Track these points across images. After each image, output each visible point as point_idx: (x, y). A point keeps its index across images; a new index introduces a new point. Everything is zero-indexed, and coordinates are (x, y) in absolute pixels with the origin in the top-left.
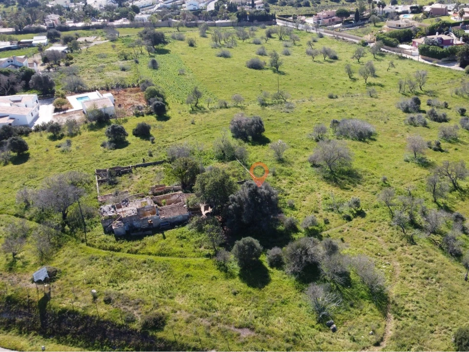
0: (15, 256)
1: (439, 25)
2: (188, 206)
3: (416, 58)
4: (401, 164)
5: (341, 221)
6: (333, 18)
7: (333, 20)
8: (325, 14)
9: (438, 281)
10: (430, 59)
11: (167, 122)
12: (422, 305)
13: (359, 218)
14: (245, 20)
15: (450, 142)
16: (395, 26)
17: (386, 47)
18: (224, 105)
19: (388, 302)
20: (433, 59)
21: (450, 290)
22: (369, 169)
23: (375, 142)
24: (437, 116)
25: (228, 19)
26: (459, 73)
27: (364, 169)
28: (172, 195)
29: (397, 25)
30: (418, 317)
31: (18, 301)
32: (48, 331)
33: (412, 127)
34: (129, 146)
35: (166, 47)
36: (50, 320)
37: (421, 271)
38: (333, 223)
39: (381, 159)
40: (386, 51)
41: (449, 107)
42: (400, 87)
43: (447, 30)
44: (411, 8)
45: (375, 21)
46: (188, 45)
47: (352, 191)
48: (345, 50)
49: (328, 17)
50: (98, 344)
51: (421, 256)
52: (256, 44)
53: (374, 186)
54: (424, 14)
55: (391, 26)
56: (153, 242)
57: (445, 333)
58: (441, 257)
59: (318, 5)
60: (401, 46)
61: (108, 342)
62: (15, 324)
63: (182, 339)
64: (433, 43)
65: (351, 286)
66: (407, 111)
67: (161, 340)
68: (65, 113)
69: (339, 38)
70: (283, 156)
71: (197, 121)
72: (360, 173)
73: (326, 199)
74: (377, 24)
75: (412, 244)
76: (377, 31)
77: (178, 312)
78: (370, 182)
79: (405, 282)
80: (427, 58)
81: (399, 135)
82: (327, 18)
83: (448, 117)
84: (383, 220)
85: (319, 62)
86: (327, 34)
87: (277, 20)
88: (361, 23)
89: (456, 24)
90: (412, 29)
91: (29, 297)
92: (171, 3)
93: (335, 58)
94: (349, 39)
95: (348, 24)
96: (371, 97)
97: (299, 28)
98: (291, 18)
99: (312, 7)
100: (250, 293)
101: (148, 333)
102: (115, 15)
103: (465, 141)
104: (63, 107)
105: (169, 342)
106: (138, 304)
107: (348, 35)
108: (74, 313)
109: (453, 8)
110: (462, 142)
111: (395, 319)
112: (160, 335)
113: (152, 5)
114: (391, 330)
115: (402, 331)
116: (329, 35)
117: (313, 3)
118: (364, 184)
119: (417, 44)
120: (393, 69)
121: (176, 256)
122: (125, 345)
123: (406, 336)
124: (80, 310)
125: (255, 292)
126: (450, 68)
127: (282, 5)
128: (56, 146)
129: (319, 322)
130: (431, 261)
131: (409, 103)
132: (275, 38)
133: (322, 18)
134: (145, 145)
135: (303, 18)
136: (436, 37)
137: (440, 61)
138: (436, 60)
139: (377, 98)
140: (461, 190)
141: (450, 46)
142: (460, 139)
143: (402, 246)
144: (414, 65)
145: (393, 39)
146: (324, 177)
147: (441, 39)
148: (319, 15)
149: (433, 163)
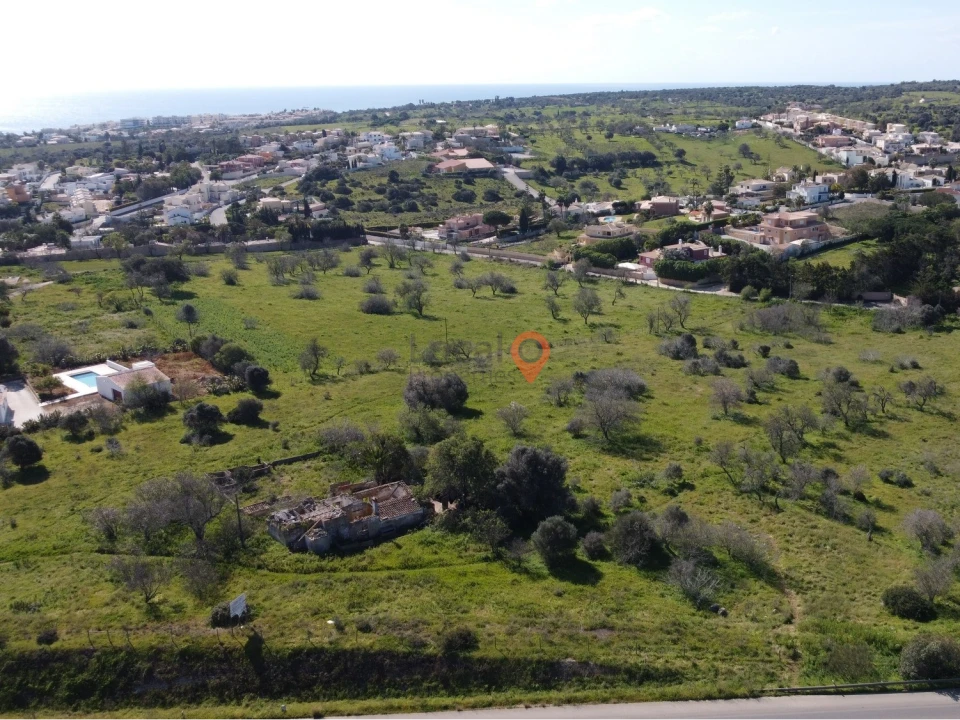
0: (150, 602)
1: (676, 229)
2: (419, 499)
3: (653, 283)
4: (711, 424)
5: (661, 498)
6: (476, 228)
7: (477, 231)
8: (461, 221)
9: (834, 547)
10: (678, 282)
11: (280, 399)
12: (825, 574)
13: (687, 492)
14: (305, 238)
15: (766, 392)
16: (601, 235)
17: (594, 269)
18: (364, 369)
19: (780, 578)
20: (683, 283)
21: (854, 554)
22: (665, 432)
23: (653, 401)
24: (730, 358)
25: (272, 237)
26: (732, 300)
27: (659, 433)
28: (380, 489)
29: (604, 233)
30: (827, 588)
31: (203, 654)
32: (277, 688)
33: (699, 378)
34: (235, 438)
35: (185, 287)
36: (275, 672)
37: (806, 539)
38: (651, 502)
39: (675, 419)
40: (597, 275)
41: (739, 347)
42: (651, 326)
43: (691, 236)
44: (615, 205)
45: (558, 229)
46: (224, 282)
47: (657, 461)
48: (524, 279)
49: (468, 226)
50: (374, 687)
51: (797, 523)
52: (351, 276)
53: (686, 452)
54: (642, 214)
55: (593, 234)
56: (384, 555)
57: (869, 599)
58: (823, 521)
59: (434, 208)
60: (621, 265)
61: (390, 681)
62: (207, 690)
63: (514, 654)
64: (678, 256)
65: (721, 566)
66: (677, 356)
67: (481, 661)
68: (65, 401)
69: (501, 260)
70: (519, 430)
71: (334, 395)
72: (655, 438)
73: (623, 474)
74: (562, 234)
75: (779, 512)
76: (569, 245)
77: (488, 626)
78: (677, 447)
79: (791, 554)
80: (672, 281)
81: (684, 389)
82: (465, 228)
83: (746, 360)
84: (723, 489)
85: (485, 298)
86: (476, 255)
87: (368, 237)
88: (532, 234)
89: (704, 227)
90: (631, 237)
91: (222, 644)
92: (135, 213)
93: (512, 291)
94: (523, 261)
95: (507, 236)
96: (608, 342)
97: (418, 248)
98: (397, 231)
99: (424, 212)
100: (581, 591)
101: (458, 656)
102: (26, 237)
103: (786, 388)
104: (55, 391)
105: (495, 661)
106: (416, 626)
107: (517, 253)
108: (317, 652)
109: (686, 202)
110: (783, 391)
111: (798, 593)
112: (476, 654)
113: (87, 219)
114: (799, 606)
115: (814, 604)
116: (480, 256)
117: (423, 205)
118: (671, 451)
119: (648, 261)
120: (621, 302)
121: (435, 566)
122: (423, 680)
123: (821, 609)
124: (327, 646)
125: (588, 589)
126: (716, 295)
127: (364, 211)
128: (92, 450)
129: (699, 609)
130: (815, 527)
131: (679, 345)
132: (380, 265)
133: (456, 228)
134: (265, 436)
135: (419, 230)
136: (680, 246)
137: (695, 284)
138: (690, 284)
139: (617, 343)
140: (812, 446)
141: (705, 261)
142: (779, 387)
143: (766, 515)
144: (653, 293)
145: (606, 255)
146: (603, 449)
147: (689, 249)
148: (449, 224)
149: (755, 418)
